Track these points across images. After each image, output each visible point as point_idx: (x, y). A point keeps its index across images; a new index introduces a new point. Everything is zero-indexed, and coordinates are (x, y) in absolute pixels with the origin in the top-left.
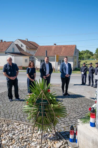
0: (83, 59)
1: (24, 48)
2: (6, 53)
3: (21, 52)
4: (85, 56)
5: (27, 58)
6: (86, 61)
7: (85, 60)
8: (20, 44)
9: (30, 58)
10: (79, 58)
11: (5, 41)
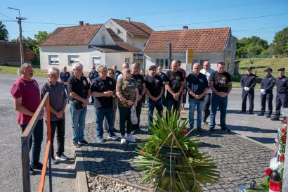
0: (245, 55)
1: (124, 35)
2: (90, 47)
3: (118, 43)
4: (249, 48)
5: (130, 55)
6: (252, 59)
7: (250, 57)
8: (115, 27)
9: (135, 55)
10: (237, 53)
11: (88, 24)
